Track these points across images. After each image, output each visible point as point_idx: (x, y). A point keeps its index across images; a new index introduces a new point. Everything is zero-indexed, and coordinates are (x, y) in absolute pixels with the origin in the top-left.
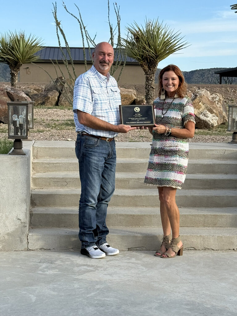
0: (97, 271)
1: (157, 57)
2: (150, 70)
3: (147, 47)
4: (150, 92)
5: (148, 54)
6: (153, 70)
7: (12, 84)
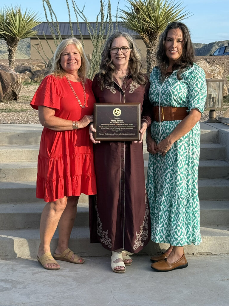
1: (158, 28)
3: (148, 19)
4: (151, 66)
5: (148, 26)
6: (154, 43)
7: (10, 61)
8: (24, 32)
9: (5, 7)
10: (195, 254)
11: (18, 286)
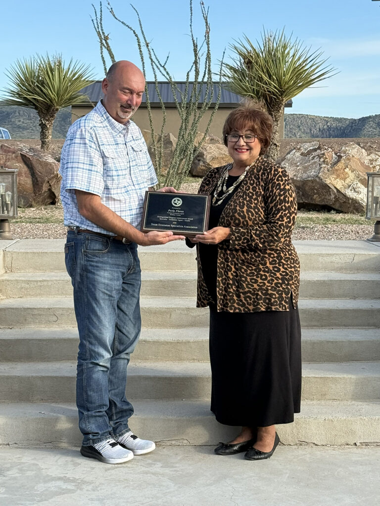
0: (79, 491)
1: (282, 93)
2: (272, 115)
3: (266, 78)
4: (271, 153)
5: (267, 88)
6: (275, 116)
7: (42, 141)
8: (66, 97)
9: (36, 57)
10: (358, 444)
11: (84, 486)
